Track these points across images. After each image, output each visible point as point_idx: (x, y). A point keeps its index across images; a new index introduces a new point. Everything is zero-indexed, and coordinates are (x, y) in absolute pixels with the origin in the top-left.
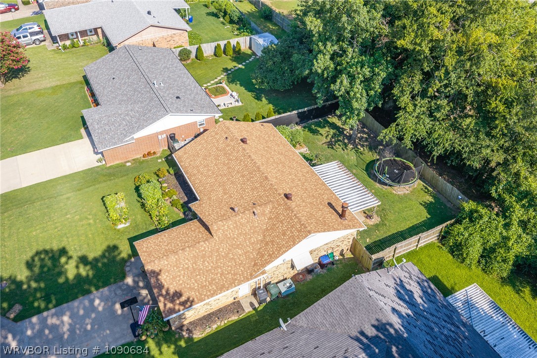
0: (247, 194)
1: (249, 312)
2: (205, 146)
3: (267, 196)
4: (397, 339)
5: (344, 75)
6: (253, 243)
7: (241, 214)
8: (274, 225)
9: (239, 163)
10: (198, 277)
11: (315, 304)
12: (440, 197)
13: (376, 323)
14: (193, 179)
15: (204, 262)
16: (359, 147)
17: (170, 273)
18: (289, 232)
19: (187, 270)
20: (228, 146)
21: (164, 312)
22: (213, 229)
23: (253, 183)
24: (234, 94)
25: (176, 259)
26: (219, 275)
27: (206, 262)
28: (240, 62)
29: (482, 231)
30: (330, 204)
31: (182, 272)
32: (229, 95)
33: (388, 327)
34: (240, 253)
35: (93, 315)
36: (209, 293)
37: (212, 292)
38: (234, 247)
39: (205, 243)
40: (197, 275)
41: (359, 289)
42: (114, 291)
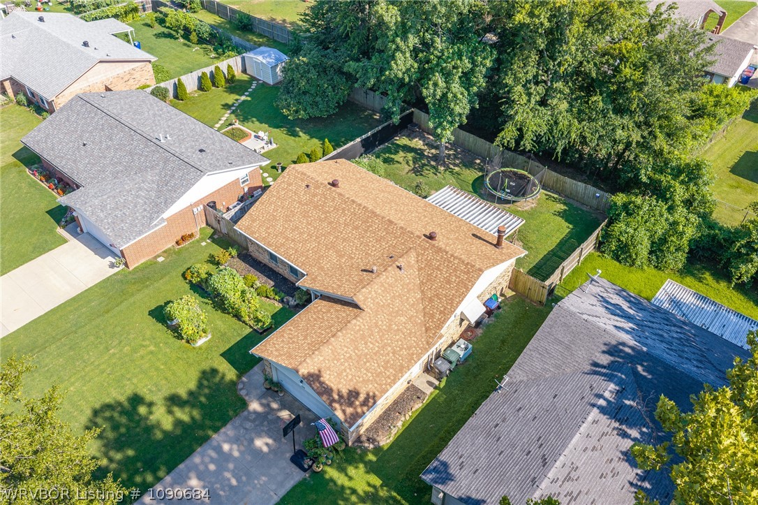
0: (374, 249)
1: (431, 394)
2: (279, 204)
3: (403, 244)
4: (638, 357)
5: (437, 74)
6: (413, 304)
7: (384, 273)
8: (429, 275)
9: (342, 213)
10: (368, 364)
11: (525, 351)
12: (571, 201)
13: (604, 348)
14: (282, 250)
15: (366, 343)
16: (451, 166)
17: (332, 369)
18: (454, 278)
19: (350, 361)
20: (315, 195)
21: (346, 421)
22: (359, 299)
23: (374, 233)
24: (261, 134)
25: (331, 349)
26: (391, 355)
27: (369, 344)
28: (241, 93)
29: (646, 222)
30: (474, 235)
31: (346, 364)
32: (253, 137)
33: (621, 347)
34: (404, 320)
35: (231, 466)
36: (389, 381)
37: (392, 378)
38: (393, 315)
39: (357, 320)
40: (365, 363)
41: (569, 317)
42: (241, 425)
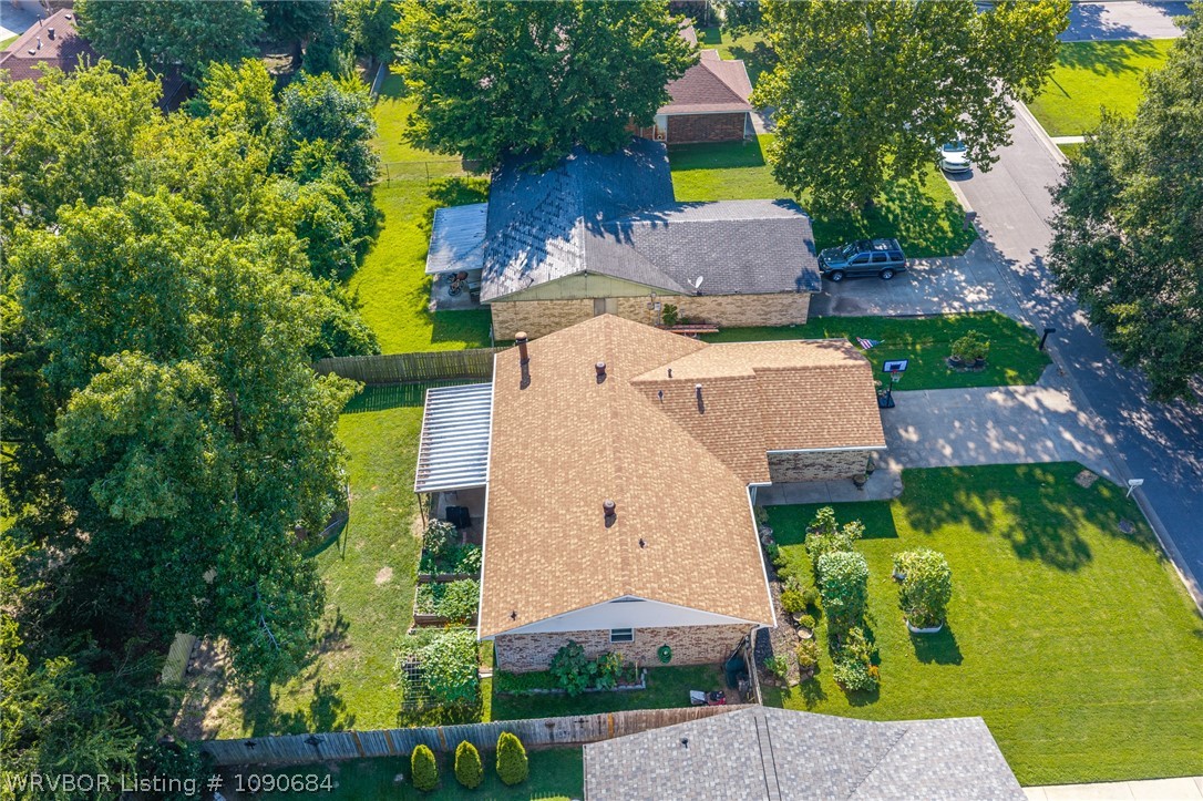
42: (921, 459)
